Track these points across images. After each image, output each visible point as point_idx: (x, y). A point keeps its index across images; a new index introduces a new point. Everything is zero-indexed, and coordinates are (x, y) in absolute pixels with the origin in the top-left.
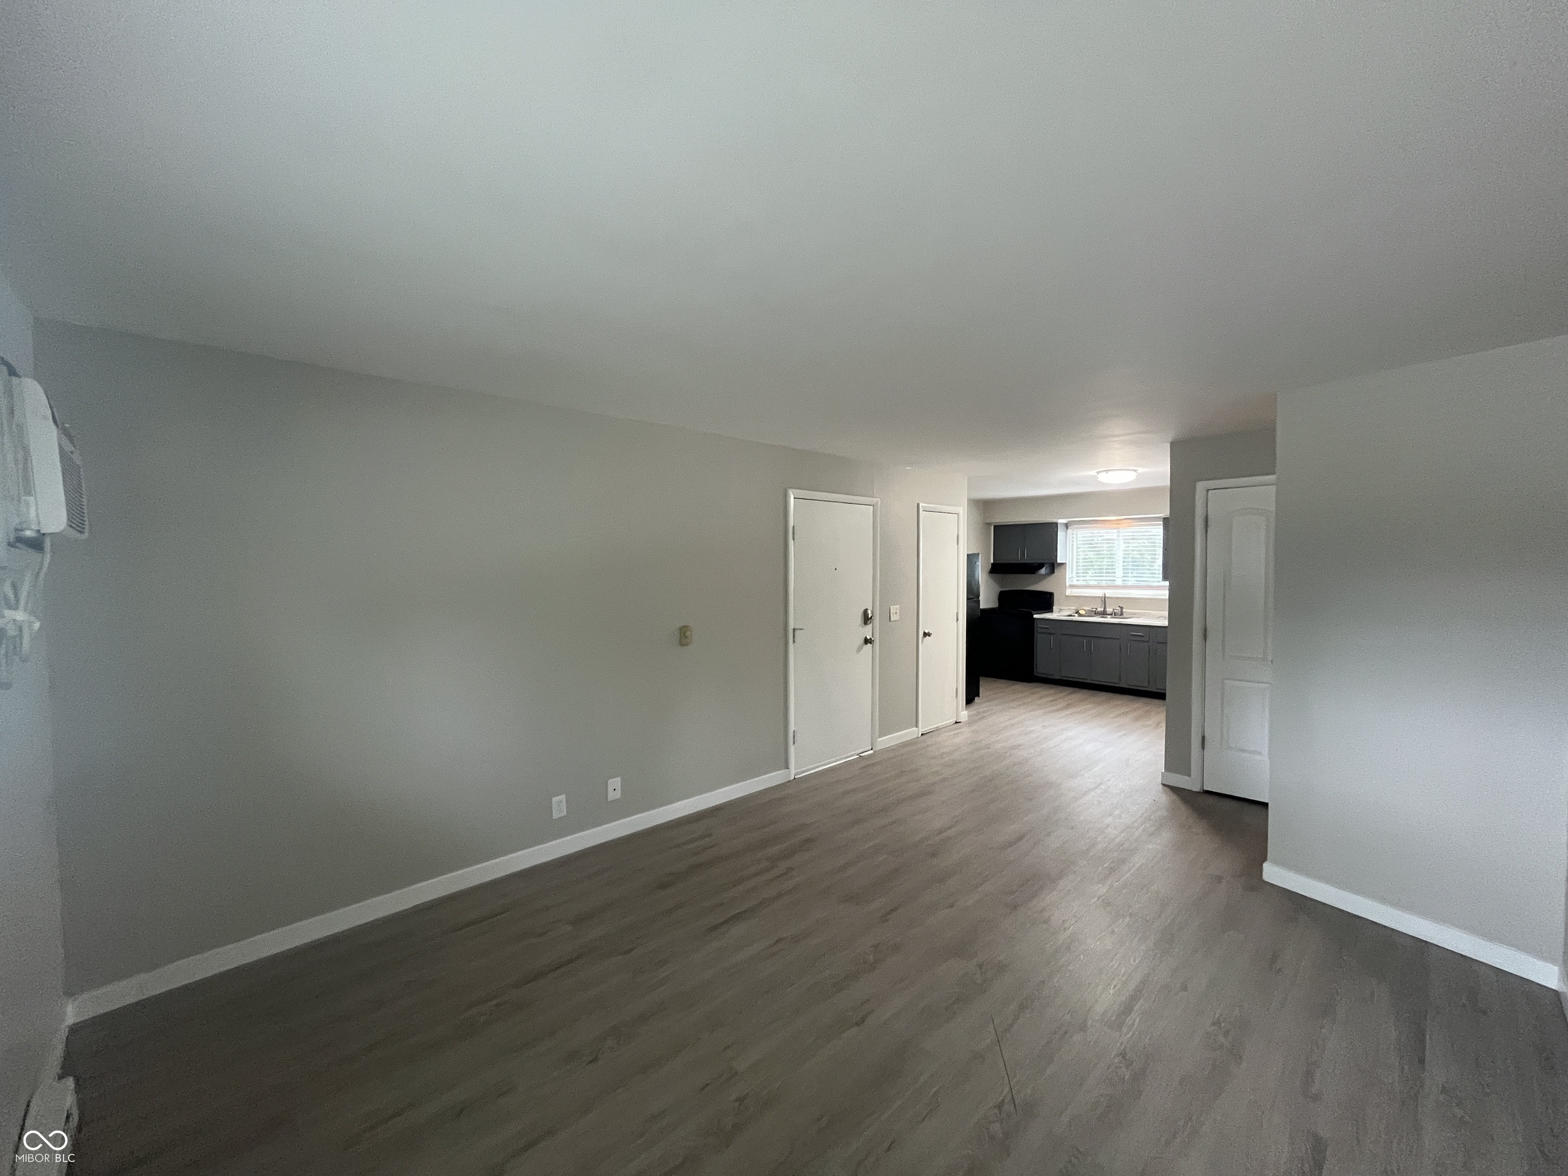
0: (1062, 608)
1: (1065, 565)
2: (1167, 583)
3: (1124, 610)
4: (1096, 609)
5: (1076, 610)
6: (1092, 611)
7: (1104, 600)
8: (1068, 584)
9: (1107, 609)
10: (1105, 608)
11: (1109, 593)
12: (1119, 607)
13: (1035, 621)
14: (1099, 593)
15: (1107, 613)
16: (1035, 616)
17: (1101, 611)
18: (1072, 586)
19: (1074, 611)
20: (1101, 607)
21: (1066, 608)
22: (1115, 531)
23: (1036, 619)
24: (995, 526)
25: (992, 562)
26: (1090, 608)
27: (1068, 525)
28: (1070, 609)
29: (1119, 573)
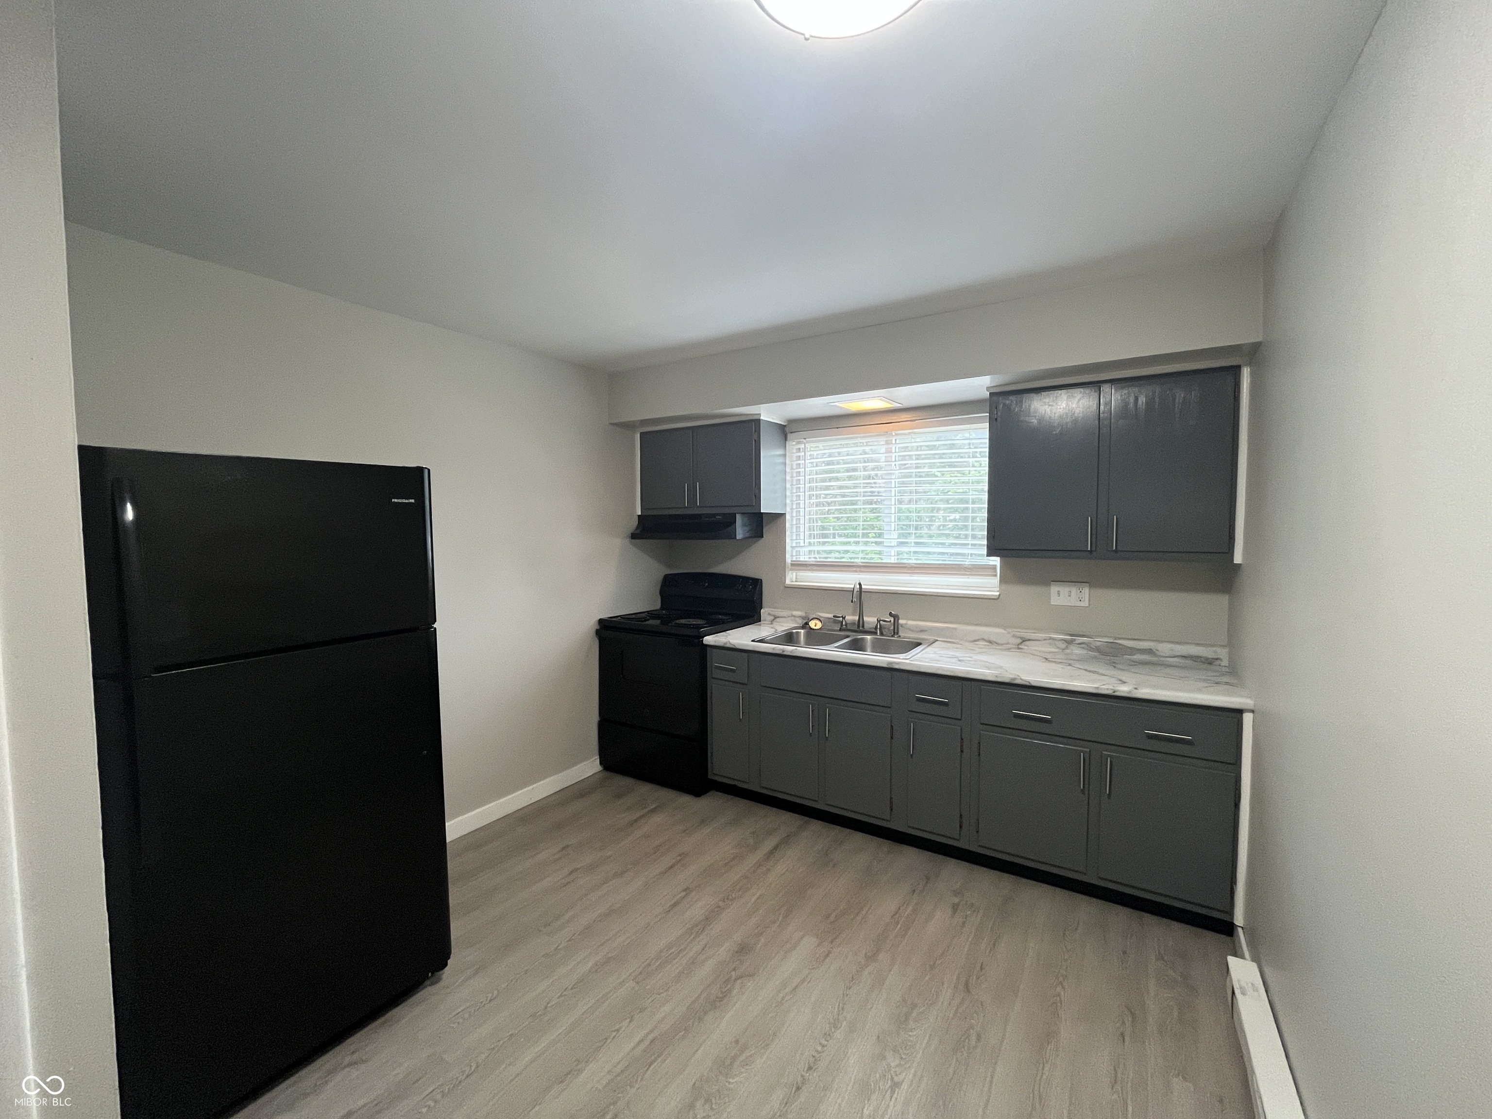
0: (778, 613)
1: (781, 519)
2: (996, 561)
3: (901, 621)
4: (844, 618)
5: (803, 618)
6: (835, 622)
7: (859, 596)
8: (789, 560)
9: (865, 619)
10: (861, 615)
11: (871, 582)
12: (891, 614)
13: (708, 649)
14: (847, 581)
15: (867, 627)
16: (709, 640)
17: (854, 624)
18: (799, 566)
19: (800, 622)
20: (853, 615)
21: (785, 613)
22: (882, 440)
23: (707, 646)
24: (642, 435)
25: (640, 514)
26: (831, 616)
27: (787, 429)
28: (793, 616)
29: (892, 537)
